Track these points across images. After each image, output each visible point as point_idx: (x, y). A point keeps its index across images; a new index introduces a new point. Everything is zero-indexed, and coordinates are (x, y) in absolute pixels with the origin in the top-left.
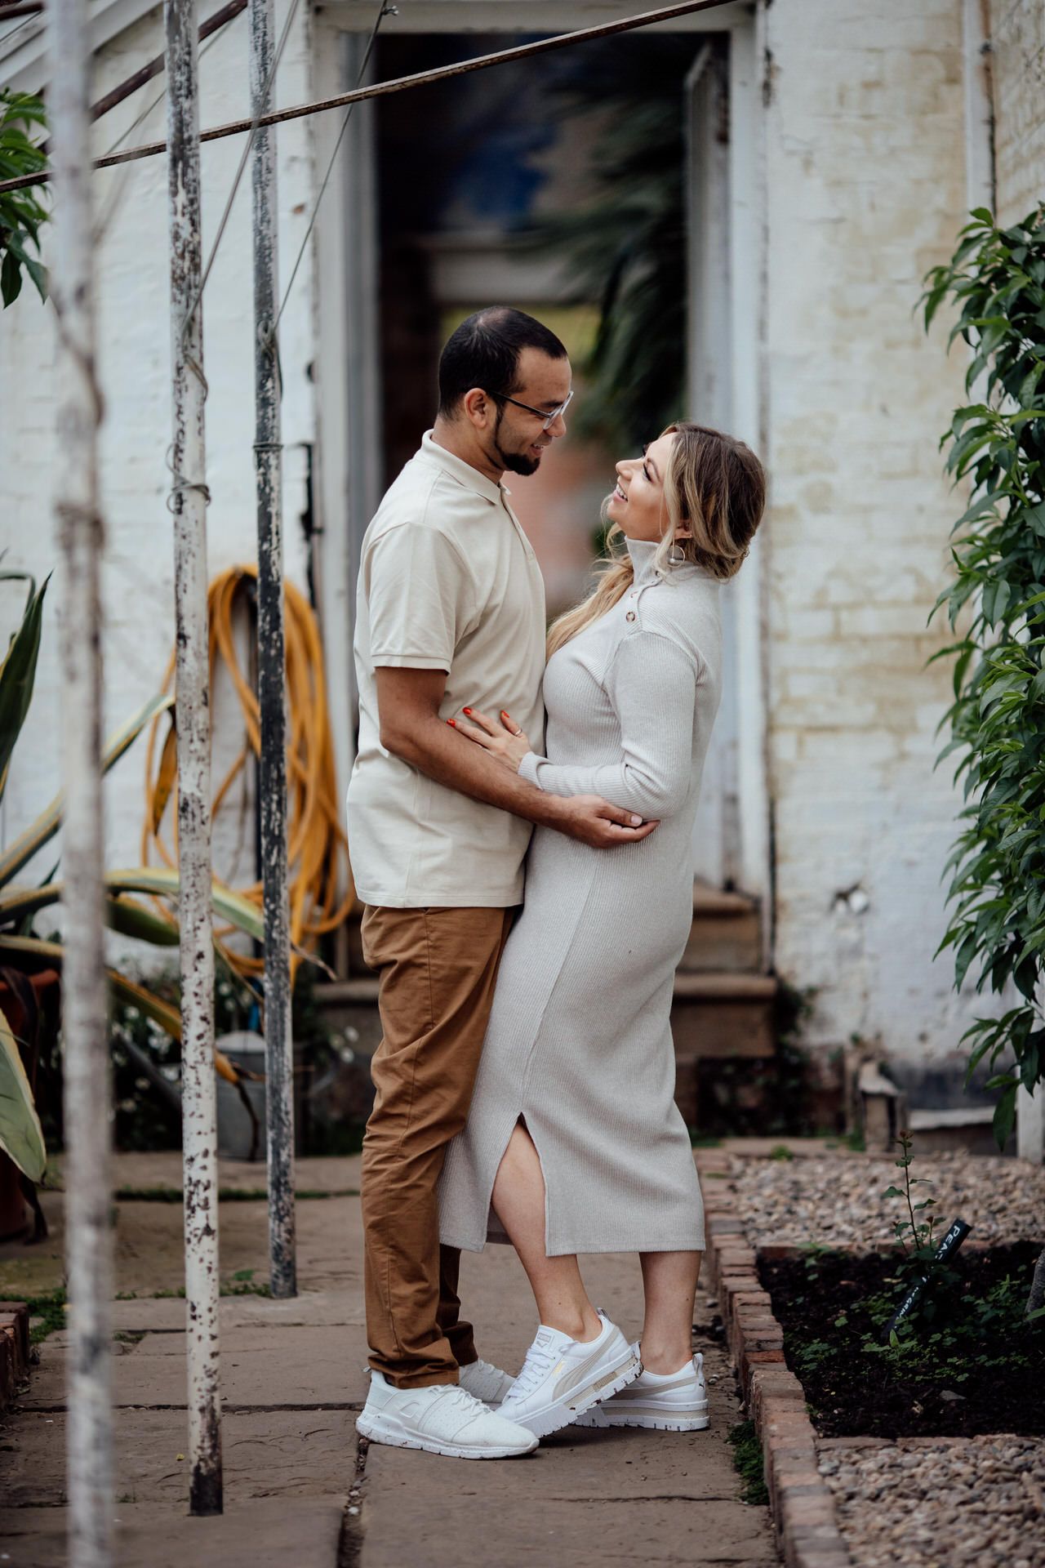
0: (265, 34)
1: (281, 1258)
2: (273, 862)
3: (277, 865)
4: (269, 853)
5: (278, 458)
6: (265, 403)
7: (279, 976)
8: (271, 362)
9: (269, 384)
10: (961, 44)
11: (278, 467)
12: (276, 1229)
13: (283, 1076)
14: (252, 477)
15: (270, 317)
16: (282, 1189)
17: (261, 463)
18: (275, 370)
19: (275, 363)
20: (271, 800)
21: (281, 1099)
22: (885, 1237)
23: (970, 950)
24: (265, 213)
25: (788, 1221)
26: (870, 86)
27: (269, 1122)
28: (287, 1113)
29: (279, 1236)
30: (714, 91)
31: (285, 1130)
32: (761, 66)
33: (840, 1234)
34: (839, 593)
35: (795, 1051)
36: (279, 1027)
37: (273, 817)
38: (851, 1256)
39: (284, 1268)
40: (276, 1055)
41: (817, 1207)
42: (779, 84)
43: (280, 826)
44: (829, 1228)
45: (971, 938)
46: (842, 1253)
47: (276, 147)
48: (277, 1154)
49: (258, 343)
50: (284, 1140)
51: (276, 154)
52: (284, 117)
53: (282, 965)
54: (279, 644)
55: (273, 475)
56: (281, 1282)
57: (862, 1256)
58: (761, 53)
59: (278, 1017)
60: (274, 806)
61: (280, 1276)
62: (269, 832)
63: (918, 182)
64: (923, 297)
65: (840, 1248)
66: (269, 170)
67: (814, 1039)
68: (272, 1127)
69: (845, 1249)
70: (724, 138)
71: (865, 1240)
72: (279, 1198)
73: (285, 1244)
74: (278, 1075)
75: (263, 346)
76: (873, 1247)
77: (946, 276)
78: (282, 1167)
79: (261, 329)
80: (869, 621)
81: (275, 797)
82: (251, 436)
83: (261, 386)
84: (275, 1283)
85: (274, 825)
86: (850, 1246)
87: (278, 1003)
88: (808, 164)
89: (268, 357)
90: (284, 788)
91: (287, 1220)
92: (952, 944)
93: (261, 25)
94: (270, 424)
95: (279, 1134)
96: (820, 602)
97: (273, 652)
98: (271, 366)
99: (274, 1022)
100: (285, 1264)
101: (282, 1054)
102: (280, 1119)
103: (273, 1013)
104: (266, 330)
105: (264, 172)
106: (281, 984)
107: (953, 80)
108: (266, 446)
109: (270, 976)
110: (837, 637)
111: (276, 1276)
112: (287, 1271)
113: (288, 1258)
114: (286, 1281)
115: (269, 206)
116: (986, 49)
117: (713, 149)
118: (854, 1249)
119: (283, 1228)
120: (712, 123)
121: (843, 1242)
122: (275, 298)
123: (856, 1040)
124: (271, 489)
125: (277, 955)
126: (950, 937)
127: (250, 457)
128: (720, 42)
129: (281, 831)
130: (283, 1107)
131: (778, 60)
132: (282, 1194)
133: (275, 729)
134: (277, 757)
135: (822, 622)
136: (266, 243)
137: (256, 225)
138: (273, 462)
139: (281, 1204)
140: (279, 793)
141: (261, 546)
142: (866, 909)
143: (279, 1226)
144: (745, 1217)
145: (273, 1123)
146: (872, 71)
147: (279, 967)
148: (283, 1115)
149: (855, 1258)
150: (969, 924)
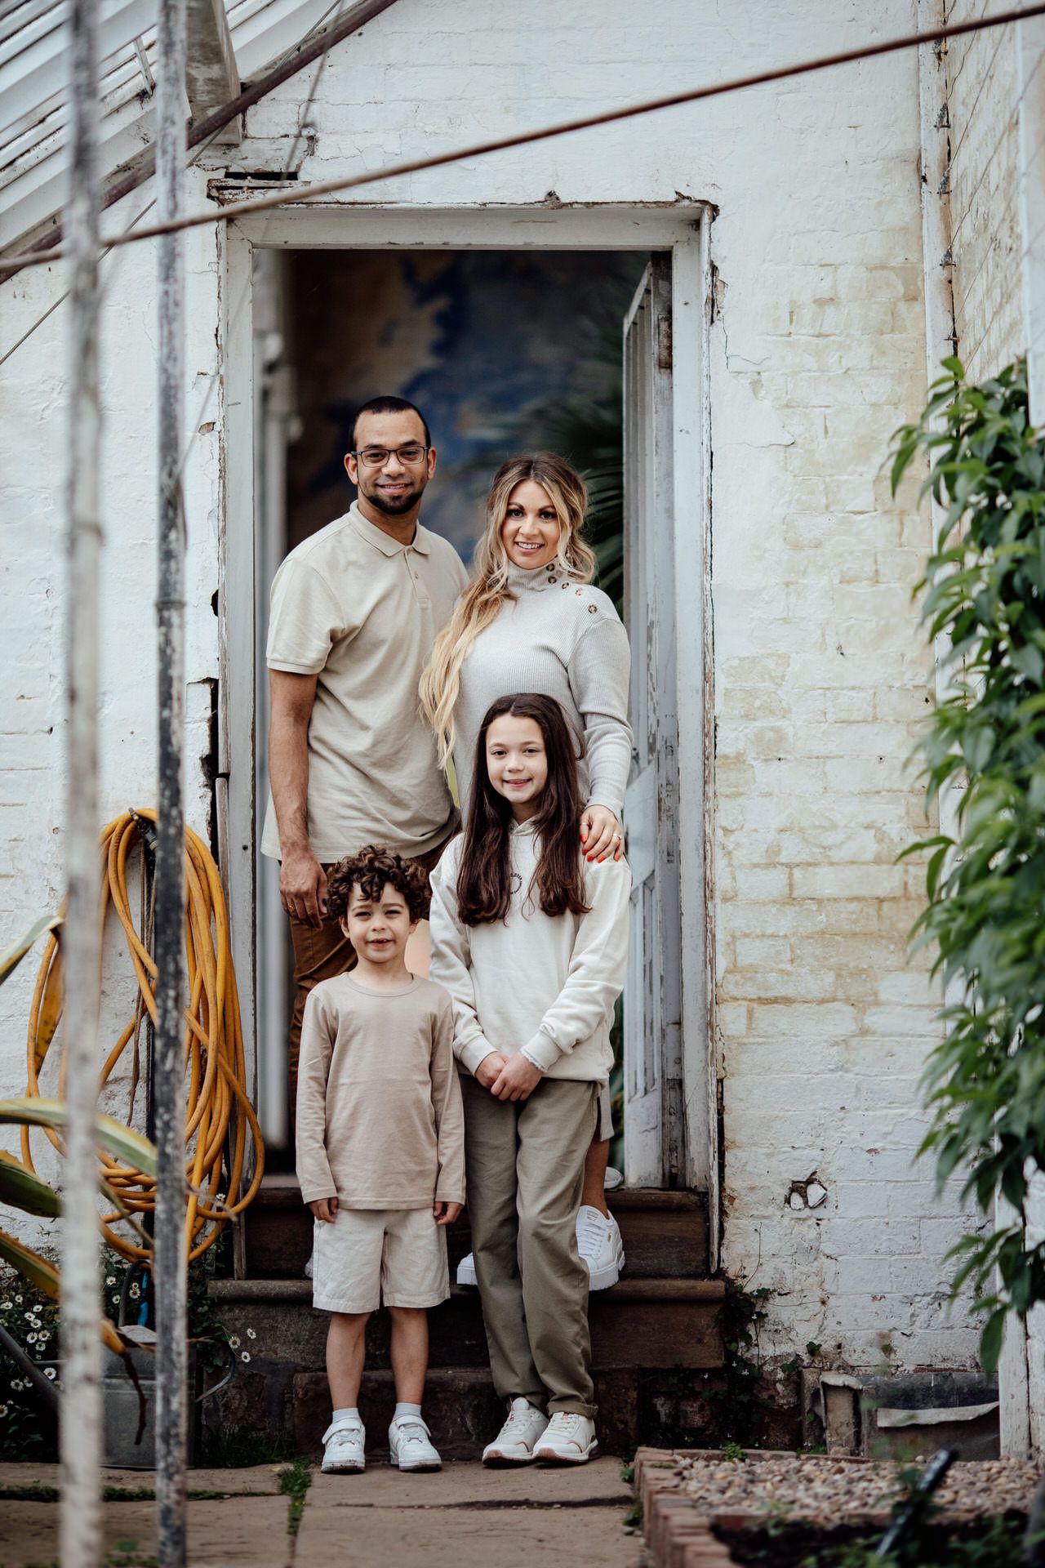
0: (174, 158)
1: (169, 1522)
2: (168, 1065)
3: (173, 1070)
4: (164, 1056)
5: (181, 616)
6: (168, 555)
7: (172, 1197)
8: (175, 510)
9: (173, 535)
10: (921, 260)
11: (182, 626)
12: (164, 1489)
13: (175, 1311)
14: (151, 636)
15: (175, 462)
16: (172, 1442)
17: (163, 622)
18: (179, 521)
19: (179, 512)
20: (167, 996)
21: (172, 1338)
22: (856, 1508)
23: (951, 1155)
24: (172, 350)
25: (743, 1499)
26: (821, 302)
27: (158, 1366)
28: (179, 1354)
29: (168, 1497)
30: (655, 313)
31: (177, 1374)
32: (706, 282)
33: (803, 1506)
34: (791, 850)
35: (746, 1363)
36: (171, 1254)
37: (169, 1016)
38: (816, 1527)
39: (173, 1534)
40: (167, 1287)
41: (777, 1489)
42: (725, 300)
43: (177, 1026)
44: (793, 1502)
45: (953, 1142)
46: (808, 1523)
47: (184, 279)
48: (167, 1401)
49: (162, 490)
50: (174, 1385)
51: (184, 287)
52: (194, 223)
53: (176, 1184)
54: (178, 822)
55: (175, 635)
56: (169, 1550)
57: (830, 1527)
58: (706, 267)
59: (170, 1244)
60: (170, 1004)
61: (169, 1543)
62: (165, 1033)
63: (876, 406)
64: (891, 455)
65: (805, 1517)
66: (177, 304)
67: (767, 1348)
68: (162, 1371)
69: (810, 1519)
70: (667, 365)
71: (833, 1512)
72: (169, 1453)
73: (173, 1506)
74: (170, 1310)
75: (167, 493)
76: (842, 1518)
77: (915, 435)
78: (172, 1416)
79: (165, 476)
80: (826, 882)
81: (172, 993)
82: (152, 593)
83: (164, 537)
84: (162, 1553)
85: (170, 1024)
86: (816, 1516)
87: (170, 1228)
88: (756, 385)
89: (172, 504)
90: (181, 984)
91: (177, 1478)
92: (931, 1148)
93: (170, 149)
94: (173, 578)
95: (170, 1378)
96: (771, 862)
97: (172, 831)
98: (176, 515)
99: (166, 1249)
100: (173, 1530)
101: (175, 1286)
102: (171, 1361)
103: (165, 1239)
104: (170, 475)
105: (171, 305)
106: (175, 1205)
107: (913, 297)
108: (168, 603)
109: (163, 1196)
110: (790, 899)
111: (164, 1544)
112: (176, 1539)
113: (178, 1523)
114: (175, 1549)
115: (177, 342)
116: (948, 262)
117: (655, 376)
118: (821, 1520)
119: (172, 1487)
120: (654, 348)
121: (806, 1512)
122: (180, 441)
123: (813, 1349)
124: (174, 650)
125: (171, 1172)
126: (929, 1141)
127: (151, 615)
128: (662, 260)
129: (177, 1032)
130: (174, 1346)
131: (722, 275)
132: (172, 1448)
133: (173, 917)
134: (174, 948)
135: (773, 882)
136: (172, 382)
137: (161, 361)
138: (175, 620)
139: (170, 1459)
140: (177, 988)
141: (161, 713)
142: (823, 1201)
143: (168, 1485)
144: (696, 1496)
145: (163, 1365)
146: (825, 289)
147: (172, 1186)
148: (174, 1357)
149: (822, 1529)
150: (950, 1127)
